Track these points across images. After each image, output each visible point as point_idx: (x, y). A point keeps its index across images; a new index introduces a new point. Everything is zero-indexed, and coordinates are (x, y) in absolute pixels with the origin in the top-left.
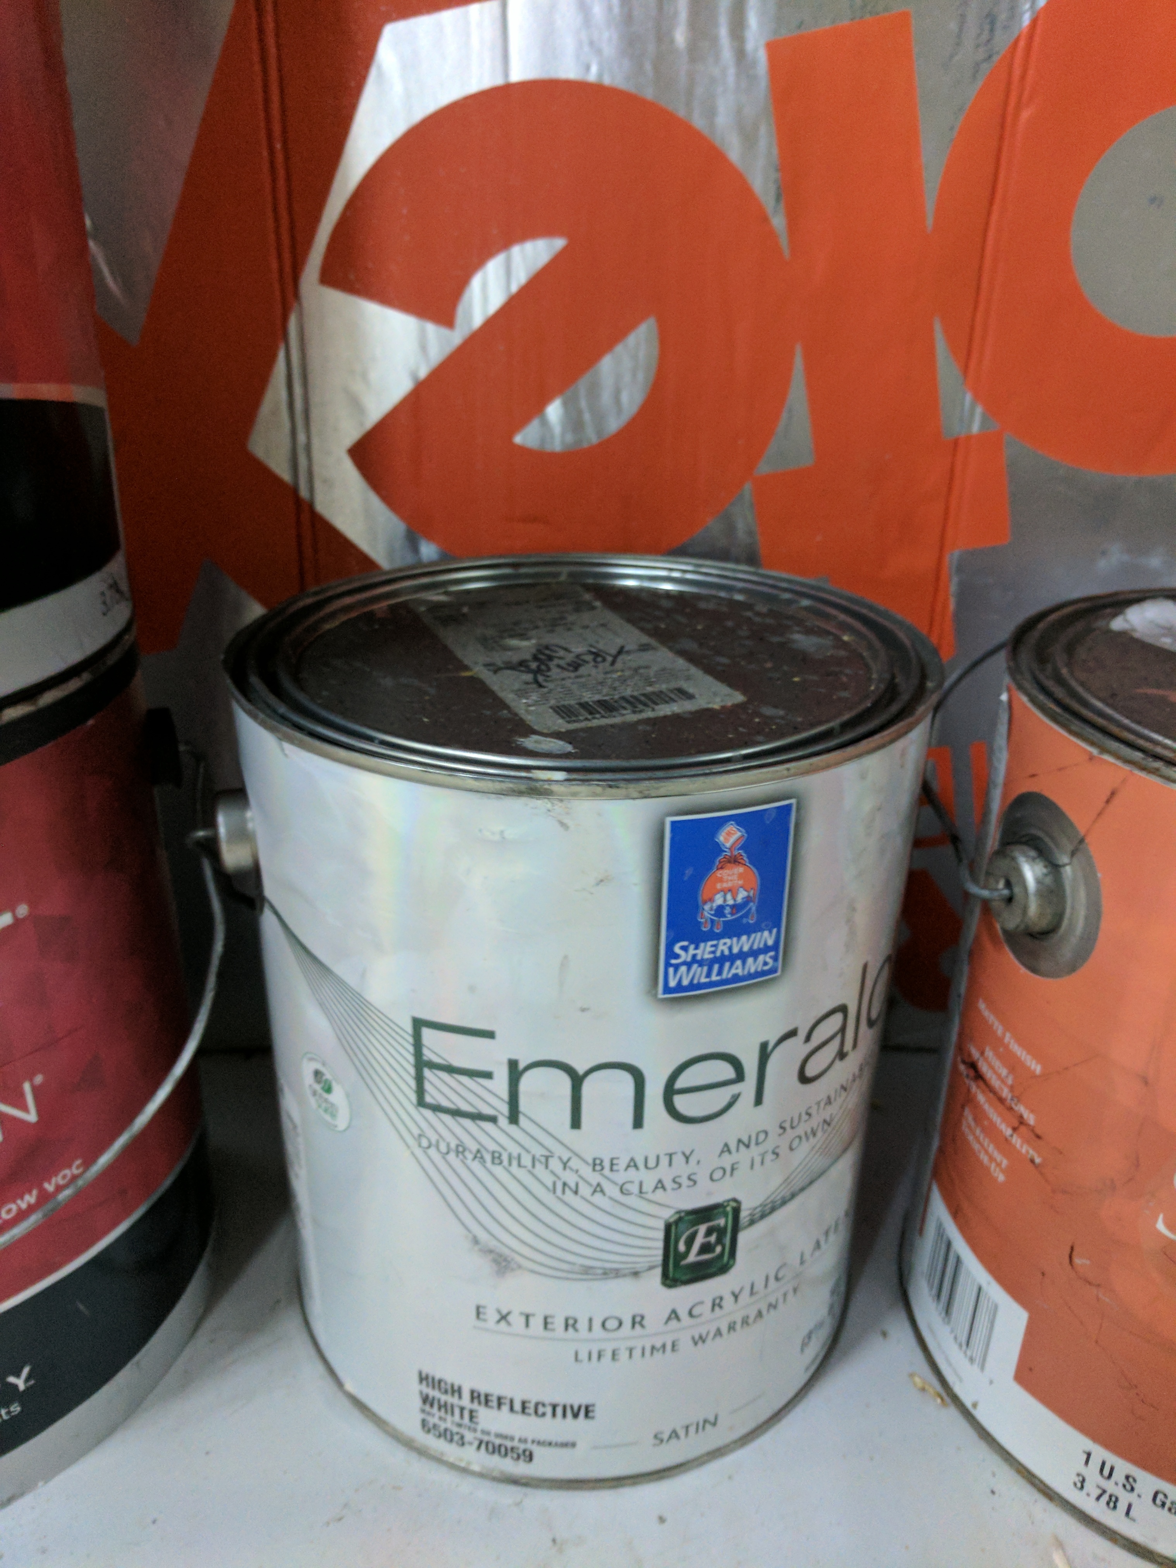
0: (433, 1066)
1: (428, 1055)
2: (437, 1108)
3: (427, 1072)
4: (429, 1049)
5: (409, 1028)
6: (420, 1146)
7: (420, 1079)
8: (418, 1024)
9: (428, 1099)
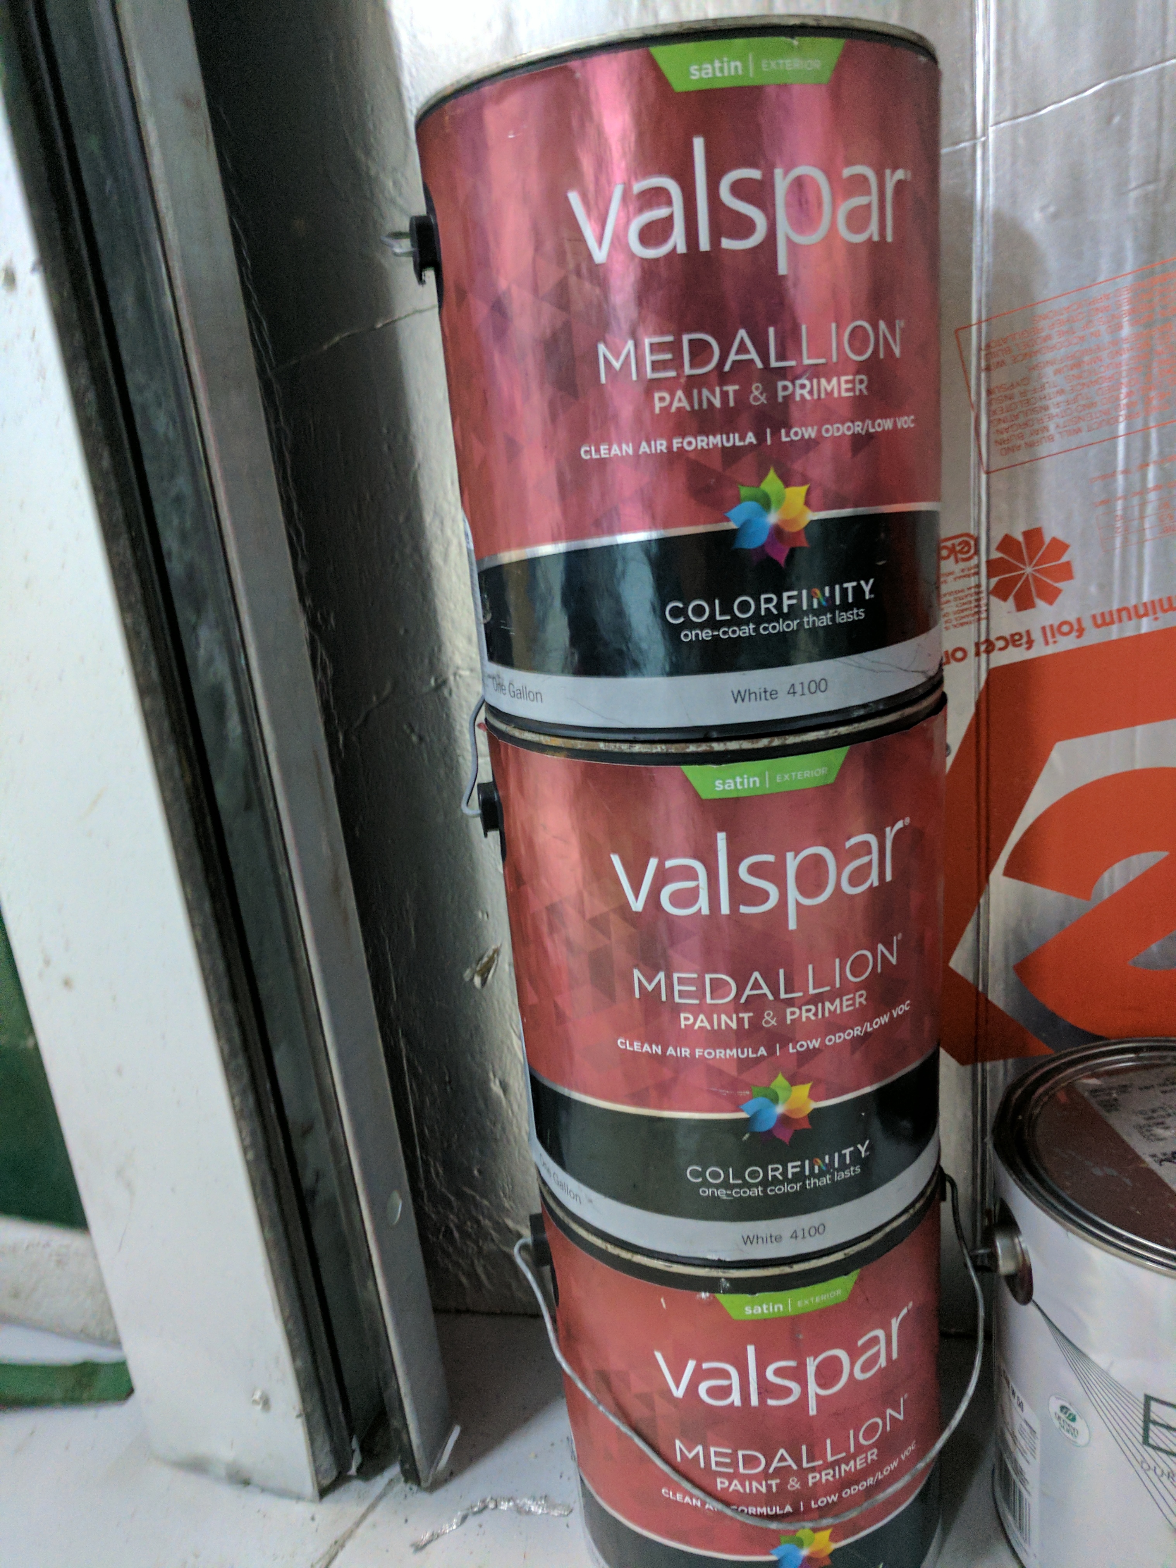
0: (1156, 1423)
1: (1153, 1416)
2: (1157, 1448)
3: (1151, 1426)
4: (1154, 1413)
5: (1142, 1399)
6: (1142, 1467)
7: (1146, 1430)
8: (1148, 1399)
9: (1151, 1441)
